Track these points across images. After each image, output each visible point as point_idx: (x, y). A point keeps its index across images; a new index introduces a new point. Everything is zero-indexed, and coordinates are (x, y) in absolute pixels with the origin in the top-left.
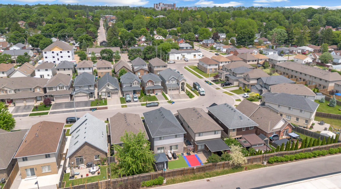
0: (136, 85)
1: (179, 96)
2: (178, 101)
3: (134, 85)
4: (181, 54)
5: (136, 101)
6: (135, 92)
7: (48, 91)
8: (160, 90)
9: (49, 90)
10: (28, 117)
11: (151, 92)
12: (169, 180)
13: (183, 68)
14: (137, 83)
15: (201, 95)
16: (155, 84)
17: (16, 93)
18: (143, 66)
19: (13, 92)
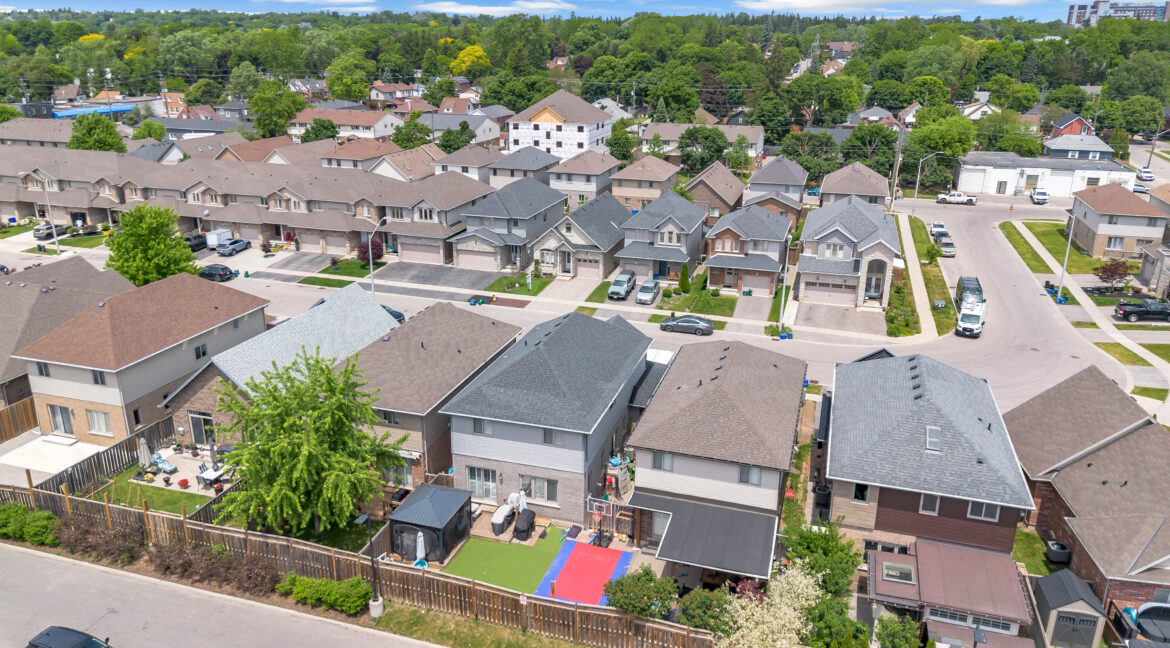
0: (670, 239)
1: (841, 319)
2: (818, 336)
3: (662, 240)
4: (1019, 170)
5: (643, 303)
6: (662, 269)
7: (389, 218)
8: (767, 280)
9: (394, 216)
10: (295, 284)
11: (729, 279)
12: (402, 611)
13: (997, 224)
14: (675, 237)
15: (958, 333)
16: (750, 252)
17: (310, 211)
18: (787, 191)
19: (303, 209)
